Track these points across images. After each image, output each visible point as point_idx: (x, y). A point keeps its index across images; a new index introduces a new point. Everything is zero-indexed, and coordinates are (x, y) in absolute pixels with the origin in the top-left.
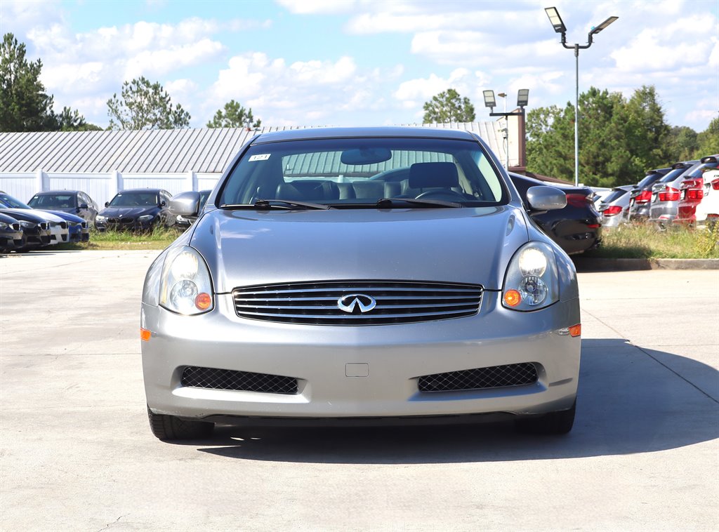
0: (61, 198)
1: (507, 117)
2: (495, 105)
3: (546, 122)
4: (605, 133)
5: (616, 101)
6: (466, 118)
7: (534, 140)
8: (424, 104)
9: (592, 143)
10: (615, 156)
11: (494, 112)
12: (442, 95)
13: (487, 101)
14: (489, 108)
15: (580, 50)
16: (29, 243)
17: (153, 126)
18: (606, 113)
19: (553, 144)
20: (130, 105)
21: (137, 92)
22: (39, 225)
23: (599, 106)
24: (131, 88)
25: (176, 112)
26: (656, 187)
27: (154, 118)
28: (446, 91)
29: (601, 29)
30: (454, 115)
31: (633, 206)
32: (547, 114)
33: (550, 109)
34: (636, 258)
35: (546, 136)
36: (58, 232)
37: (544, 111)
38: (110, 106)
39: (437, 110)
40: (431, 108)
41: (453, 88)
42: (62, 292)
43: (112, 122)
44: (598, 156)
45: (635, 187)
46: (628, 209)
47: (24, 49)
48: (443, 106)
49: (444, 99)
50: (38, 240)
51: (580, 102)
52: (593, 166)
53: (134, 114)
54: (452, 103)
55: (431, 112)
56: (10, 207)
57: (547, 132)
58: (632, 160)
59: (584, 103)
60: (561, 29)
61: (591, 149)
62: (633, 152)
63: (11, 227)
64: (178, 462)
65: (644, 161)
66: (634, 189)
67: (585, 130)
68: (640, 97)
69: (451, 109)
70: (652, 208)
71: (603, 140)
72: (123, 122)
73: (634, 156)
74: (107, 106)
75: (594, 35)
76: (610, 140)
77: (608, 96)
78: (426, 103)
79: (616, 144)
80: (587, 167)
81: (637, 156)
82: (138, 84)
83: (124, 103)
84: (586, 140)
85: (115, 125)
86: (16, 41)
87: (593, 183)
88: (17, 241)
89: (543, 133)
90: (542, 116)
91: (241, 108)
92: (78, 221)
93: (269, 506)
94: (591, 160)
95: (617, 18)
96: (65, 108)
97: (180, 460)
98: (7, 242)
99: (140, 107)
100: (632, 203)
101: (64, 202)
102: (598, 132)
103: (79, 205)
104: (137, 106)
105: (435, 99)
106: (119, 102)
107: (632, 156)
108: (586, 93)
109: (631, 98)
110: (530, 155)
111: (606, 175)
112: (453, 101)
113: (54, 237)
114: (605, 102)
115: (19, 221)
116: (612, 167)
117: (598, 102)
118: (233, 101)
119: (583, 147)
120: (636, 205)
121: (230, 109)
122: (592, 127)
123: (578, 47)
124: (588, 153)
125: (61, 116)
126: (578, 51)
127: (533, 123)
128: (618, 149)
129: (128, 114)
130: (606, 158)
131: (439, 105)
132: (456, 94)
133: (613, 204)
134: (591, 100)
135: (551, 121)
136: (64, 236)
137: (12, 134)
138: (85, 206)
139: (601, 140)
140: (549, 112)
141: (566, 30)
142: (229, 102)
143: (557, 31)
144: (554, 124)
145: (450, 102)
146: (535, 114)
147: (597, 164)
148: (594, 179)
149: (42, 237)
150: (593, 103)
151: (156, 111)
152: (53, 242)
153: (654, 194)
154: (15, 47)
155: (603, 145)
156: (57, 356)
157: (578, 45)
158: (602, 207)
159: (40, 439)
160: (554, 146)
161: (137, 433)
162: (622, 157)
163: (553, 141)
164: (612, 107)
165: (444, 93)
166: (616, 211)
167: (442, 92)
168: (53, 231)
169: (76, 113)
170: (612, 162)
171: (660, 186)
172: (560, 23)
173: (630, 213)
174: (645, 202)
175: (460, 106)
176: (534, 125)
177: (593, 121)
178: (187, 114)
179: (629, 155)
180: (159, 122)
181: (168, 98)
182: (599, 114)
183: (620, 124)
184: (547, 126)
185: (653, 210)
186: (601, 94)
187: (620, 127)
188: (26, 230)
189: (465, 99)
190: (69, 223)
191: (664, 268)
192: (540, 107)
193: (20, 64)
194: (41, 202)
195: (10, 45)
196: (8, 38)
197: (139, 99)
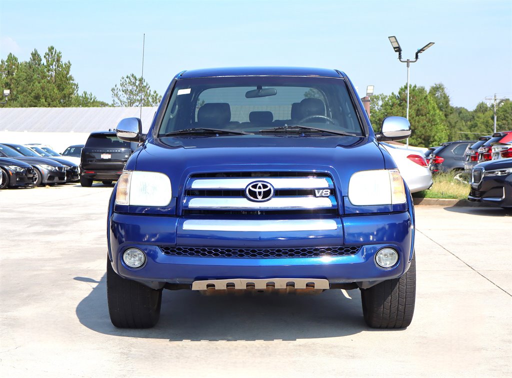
15: (406, 63)
17: (140, 104)
20: (125, 91)
21: (129, 83)
23: (411, 95)
24: (125, 80)
25: (153, 95)
27: (140, 98)
29: (424, 50)
37: (376, 97)
38: (113, 92)
43: (114, 101)
47: (60, 55)
53: (128, 96)
59: (402, 93)
60: (398, 50)
72: (121, 101)
74: (111, 92)
75: (419, 54)
77: (416, 88)
82: (130, 78)
83: (121, 90)
85: (117, 103)
86: (56, 51)
90: (375, 100)
95: (434, 43)
96: (84, 92)
99: (131, 92)
104: (129, 92)
106: (118, 89)
114: (415, 93)
117: (411, 93)
123: (408, 62)
125: (82, 96)
129: (124, 97)
135: (380, 103)
140: (379, 98)
141: (401, 50)
143: (396, 51)
144: (382, 105)
151: (141, 94)
154: (55, 55)
157: (409, 60)
169: (91, 95)
172: (397, 45)
178: (161, 97)
180: (143, 101)
181: (148, 87)
182: (411, 100)
184: (378, 106)
186: (412, 88)
193: (58, 65)
195: (52, 54)
196: (51, 49)
197: (130, 88)
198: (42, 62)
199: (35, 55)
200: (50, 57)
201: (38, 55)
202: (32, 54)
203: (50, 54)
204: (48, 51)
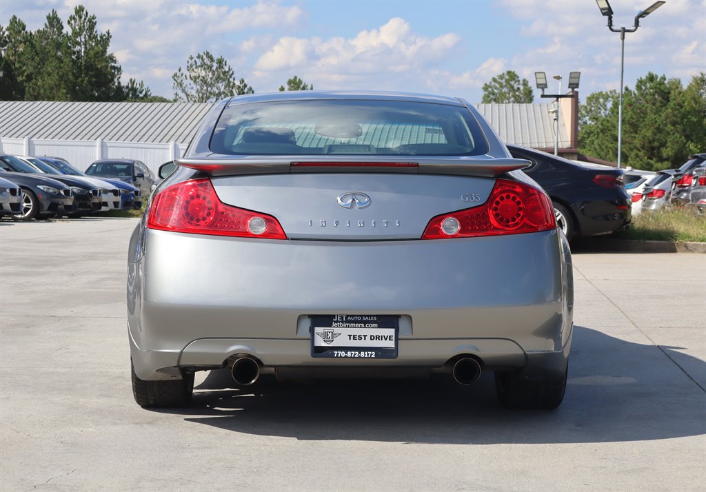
0: (118, 167)
1: (558, 99)
2: (546, 87)
3: (605, 106)
4: (662, 118)
5: (674, 87)
6: (525, 100)
7: (593, 123)
8: (483, 85)
9: (648, 127)
10: (670, 141)
11: (545, 94)
12: (501, 77)
13: (539, 83)
14: (540, 90)
15: (626, 33)
16: (80, 209)
17: (217, 100)
18: (663, 98)
19: (610, 128)
20: (195, 79)
21: (202, 66)
22: (91, 192)
23: (656, 92)
24: (195, 62)
25: (239, 87)
26: (696, 171)
27: (217, 92)
28: (506, 73)
29: (648, 14)
30: (513, 96)
31: (674, 189)
32: (606, 98)
33: (609, 93)
34: (665, 240)
35: (604, 120)
36: (110, 199)
37: (603, 95)
38: (175, 80)
39: (496, 91)
40: (490, 89)
41: (513, 71)
42: (93, 257)
43: (176, 94)
44: (654, 141)
45: (677, 171)
46: (670, 193)
47: (94, 21)
48: (502, 87)
49: (504, 80)
50: (89, 207)
51: (638, 87)
52: (647, 150)
53: (199, 87)
54: (510, 85)
55: (490, 93)
56: (65, 174)
57: (606, 116)
58: (687, 145)
59: (641, 88)
60: (608, 12)
61: (647, 134)
62: (688, 138)
63: (62, 192)
64: (134, 425)
65: (699, 147)
66: (676, 173)
67: (642, 115)
68: (698, 84)
69: (510, 91)
70: (692, 192)
71: (659, 125)
72: (188, 95)
73: (690, 142)
74: (173, 79)
75: (640, 19)
76: (666, 125)
77: (666, 82)
78: (486, 85)
79: (672, 130)
80: (643, 151)
81: (692, 141)
82: (202, 59)
83: (188, 77)
84: (642, 125)
85: (180, 98)
86: (87, 13)
87: (647, 167)
88: (67, 207)
89: (602, 116)
90: (601, 100)
91: (303, 84)
92: (131, 189)
93: (205, 473)
94: (646, 145)
96: (131, 80)
97: (136, 424)
98: (57, 207)
99: (204, 81)
100: (673, 187)
101: (122, 170)
102: (654, 117)
103: (136, 175)
104: (201, 80)
105: (494, 80)
106: (184, 76)
107: (687, 141)
108: (644, 78)
109: (688, 84)
110: (588, 138)
111: (661, 160)
112: (512, 83)
113: (105, 204)
114: (662, 88)
115: (71, 187)
116: (667, 152)
117: (656, 87)
118: (296, 77)
119: (639, 131)
120: (677, 189)
121: (292, 85)
122: (649, 112)
123: (624, 31)
124: (643, 138)
125: (127, 87)
126: (624, 35)
127: (592, 106)
128: (674, 134)
129: (193, 89)
130: (661, 143)
131: (498, 86)
132: (515, 75)
133: (656, 187)
134: (648, 85)
135: (609, 105)
136: (116, 204)
137: (77, 103)
138: (142, 176)
139: (657, 126)
140: (608, 97)
141: (612, 13)
142: (292, 78)
143: (604, 14)
144: (611, 108)
145: (509, 83)
146: (594, 98)
147: (653, 149)
148: (648, 164)
149: (93, 203)
150: (651, 88)
151: (220, 85)
152: (104, 209)
153: (694, 178)
154: (85, 19)
155: (659, 130)
156: (61, 318)
157: (624, 28)
158: (646, 190)
159: (7, 399)
160: (610, 130)
161: (105, 396)
162: (677, 142)
163: (609, 125)
164: (669, 93)
165: (503, 74)
166: (658, 194)
167: (501, 74)
168: (104, 198)
169: (142, 85)
170: (667, 148)
171: (700, 171)
172: (607, 6)
173: (671, 196)
174: (686, 186)
175: (518, 88)
176: (593, 109)
177: (650, 106)
178: (251, 89)
179: (685, 141)
180: (223, 96)
181: (231, 72)
182: (656, 99)
183: (676, 110)
184: (606, 110)
185: (693, 194)
186: (658, 80)
187: (676, 112)
188: (77, 196)
189: (524, 80)
190: (121, 191)
191: (691, 251)
192: (599, 91)
193: (90, 36)
194: (99, 169)
195: (81, 17)
196: (80, 10)
197: (203, 73)
198: (64, 31)
199: (53, 20)
200: (78, 23)
201: (58, 20)
202: (48, 18)
203: (77, 18)
204: (73, 13)
